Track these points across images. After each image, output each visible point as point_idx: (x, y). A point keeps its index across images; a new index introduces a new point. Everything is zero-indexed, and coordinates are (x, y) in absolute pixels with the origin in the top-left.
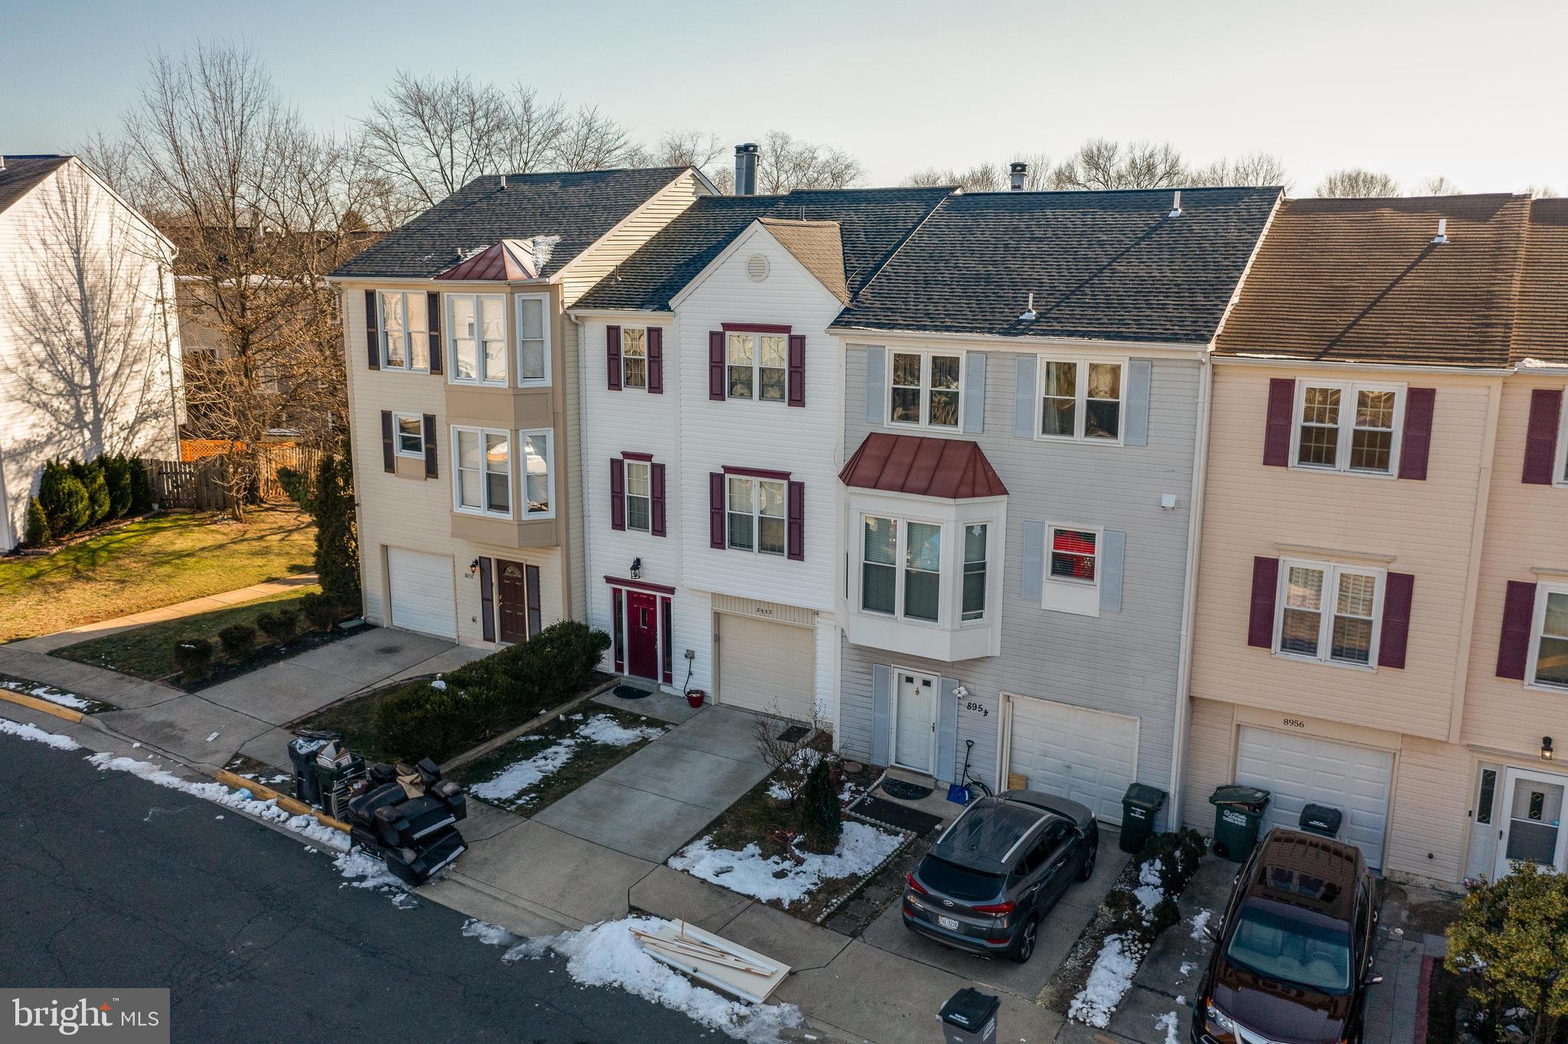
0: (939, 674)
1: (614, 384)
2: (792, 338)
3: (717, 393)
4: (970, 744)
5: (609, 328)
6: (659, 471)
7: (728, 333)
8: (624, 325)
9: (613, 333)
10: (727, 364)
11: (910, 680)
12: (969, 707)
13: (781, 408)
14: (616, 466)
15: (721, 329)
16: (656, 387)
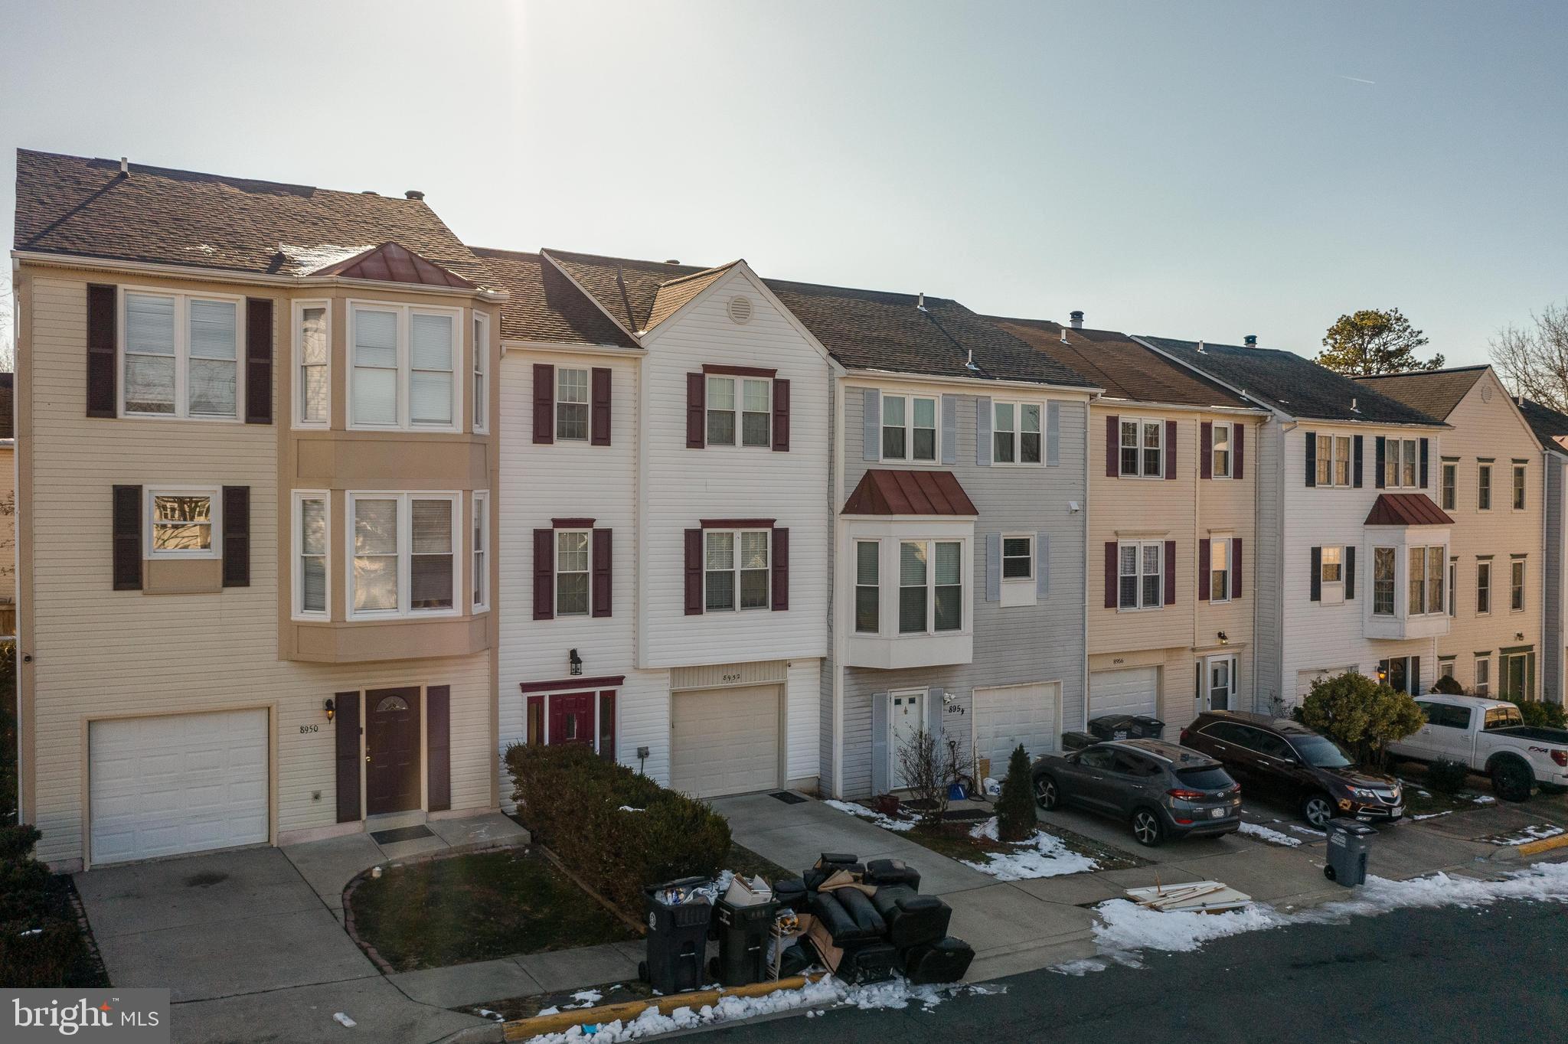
0: (928, 687)
1: (542, 434)
2: (777, 382)
3: (695, 440)
4: (953, 744)
5: (537, 368)
6: (604, 540)
7: (708, 376)
8: (559, 364)
9: (543, 376)
10: (707, 408)
11: (898, 702)
12: (950, 711)
13: (763, 454)
14: (542, 540)
15: (701, 371)
16: (602, 437)
